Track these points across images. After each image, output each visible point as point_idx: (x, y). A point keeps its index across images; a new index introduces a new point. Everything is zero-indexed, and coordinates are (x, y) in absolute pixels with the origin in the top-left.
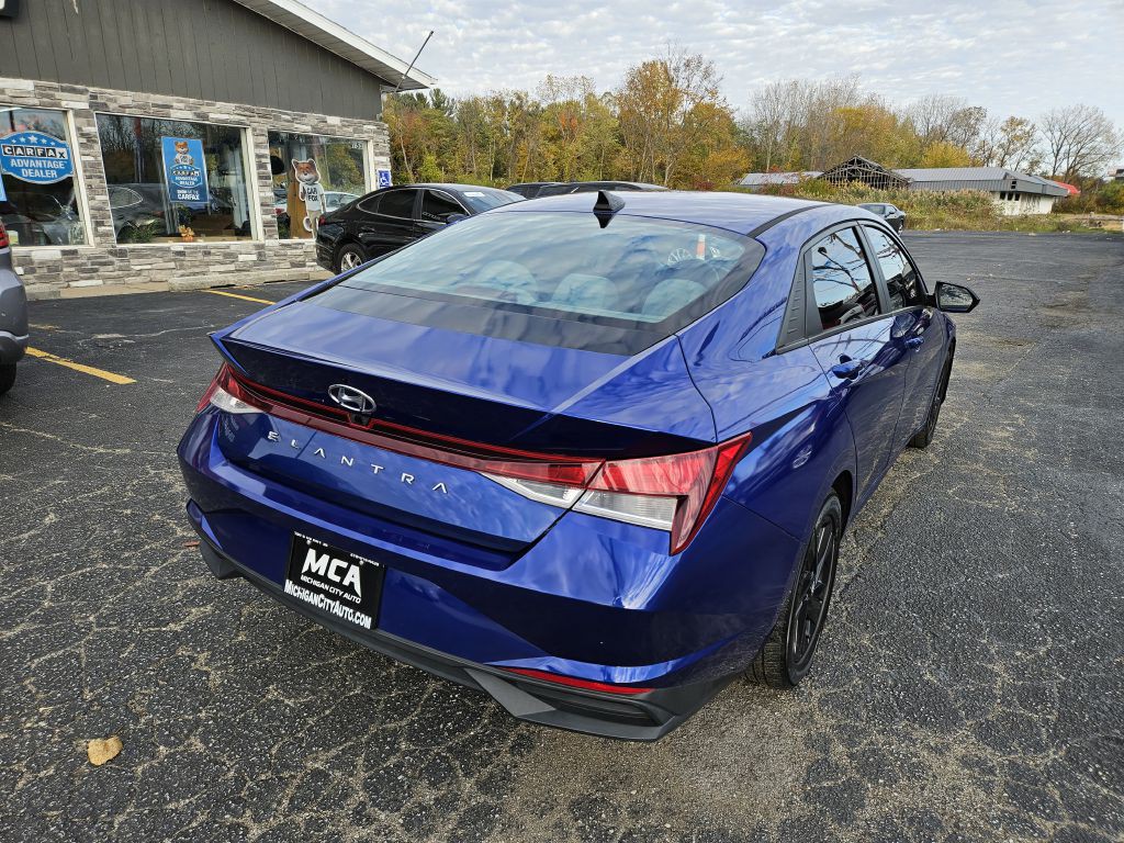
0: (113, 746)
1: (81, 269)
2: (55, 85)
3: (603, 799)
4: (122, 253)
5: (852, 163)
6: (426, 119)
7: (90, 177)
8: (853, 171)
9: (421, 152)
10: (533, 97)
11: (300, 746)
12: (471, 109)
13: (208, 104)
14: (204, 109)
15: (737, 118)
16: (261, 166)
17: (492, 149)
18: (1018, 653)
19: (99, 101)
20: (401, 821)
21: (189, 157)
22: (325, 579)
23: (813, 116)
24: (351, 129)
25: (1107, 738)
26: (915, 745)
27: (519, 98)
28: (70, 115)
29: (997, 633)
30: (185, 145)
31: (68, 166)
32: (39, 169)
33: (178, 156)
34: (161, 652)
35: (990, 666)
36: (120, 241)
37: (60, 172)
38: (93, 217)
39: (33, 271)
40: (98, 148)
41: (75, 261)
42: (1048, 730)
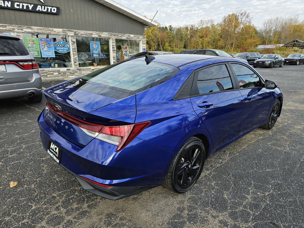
0: (16, 183)
1: (71, 73)
2: (67, 30)
3: (115, 215)
4: (80, 70)
5: (294, 41)
6: (167, 33)
7: (73, 51)
8: (295, 44)
9: (165, 42)
10: (196, 26)
11: (54, 190)
12: (179, 30)
13: (101, 33)
14: (100, 34)
15: (258, 29)
16: (113, 48)
17: (184, 40)
18: (259, 193)
19: (76, 33)
20: (65, 211)
21: (96, 46)
22: (53, 150)
23: (283, 27)
24: (136, 38)
25: (271, 223)
26: (208, 215)
27: (192, 26)
28: (70, 37)
29: (256, 187)
30: (96, 43)
31: (69, 49)
32: (63, 50)
33: (94, 46)
34: (37, 164)
35: (247, 196)
36: (80, 67)
37: (67, 50)
38: (74, 61)
39: (60, 74)
40: (76, 44)
41: (69, 71)
42: (253, 217)
